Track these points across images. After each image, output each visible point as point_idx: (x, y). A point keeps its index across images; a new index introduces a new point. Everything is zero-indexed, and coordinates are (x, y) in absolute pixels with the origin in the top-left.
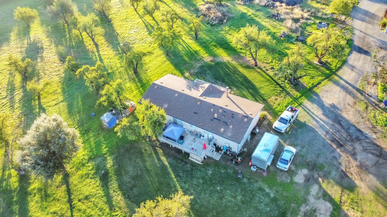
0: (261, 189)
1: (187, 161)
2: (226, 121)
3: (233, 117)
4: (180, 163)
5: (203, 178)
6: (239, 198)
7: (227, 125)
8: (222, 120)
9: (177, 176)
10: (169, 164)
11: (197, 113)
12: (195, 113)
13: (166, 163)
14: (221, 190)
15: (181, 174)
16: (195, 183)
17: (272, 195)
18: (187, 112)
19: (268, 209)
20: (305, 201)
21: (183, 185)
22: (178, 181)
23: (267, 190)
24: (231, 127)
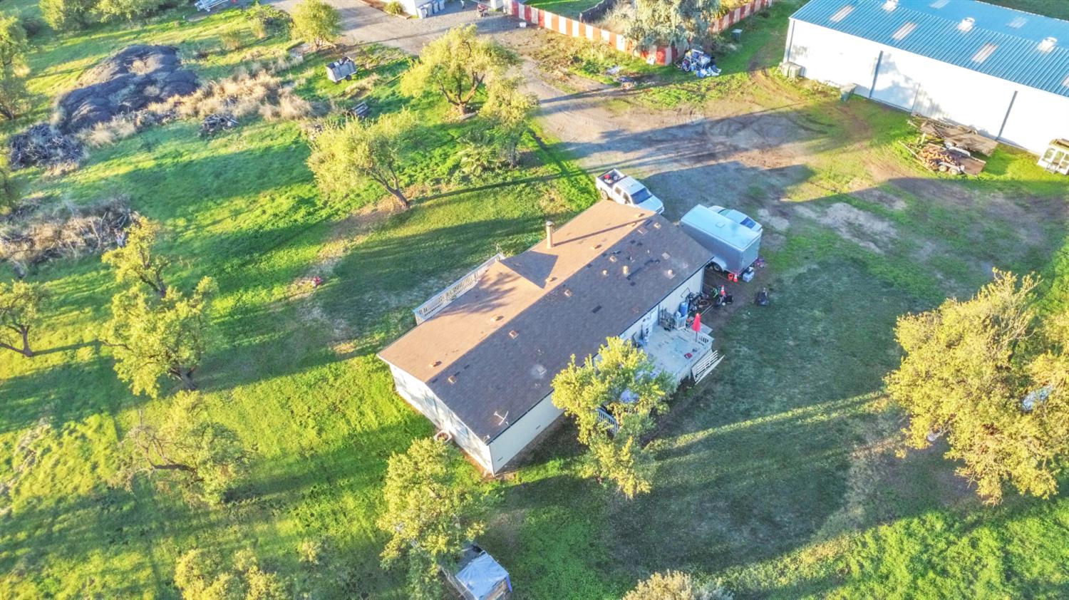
0: (799, 278)
1: (702, 389)
2: (645, 259)
3: (640, 244)
4: (708, 406)
5: (760, 366)
6: (817, 313)
7: (658, 261)
8: (643, 265)
9: (747, 415)
10: (705, 428)
11: (599, 308)
12: (595, 311)
13: (701, 435)
14: (795, 339)
15: (742, 407)
16: (771, 383)
17: (815, 266)
18: (585, 327)
19: (845, 279)
20: (830, 229)
21: (776, 406)
22: (762, 415)
23: (802, 270)
24: (665, 255)
